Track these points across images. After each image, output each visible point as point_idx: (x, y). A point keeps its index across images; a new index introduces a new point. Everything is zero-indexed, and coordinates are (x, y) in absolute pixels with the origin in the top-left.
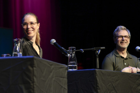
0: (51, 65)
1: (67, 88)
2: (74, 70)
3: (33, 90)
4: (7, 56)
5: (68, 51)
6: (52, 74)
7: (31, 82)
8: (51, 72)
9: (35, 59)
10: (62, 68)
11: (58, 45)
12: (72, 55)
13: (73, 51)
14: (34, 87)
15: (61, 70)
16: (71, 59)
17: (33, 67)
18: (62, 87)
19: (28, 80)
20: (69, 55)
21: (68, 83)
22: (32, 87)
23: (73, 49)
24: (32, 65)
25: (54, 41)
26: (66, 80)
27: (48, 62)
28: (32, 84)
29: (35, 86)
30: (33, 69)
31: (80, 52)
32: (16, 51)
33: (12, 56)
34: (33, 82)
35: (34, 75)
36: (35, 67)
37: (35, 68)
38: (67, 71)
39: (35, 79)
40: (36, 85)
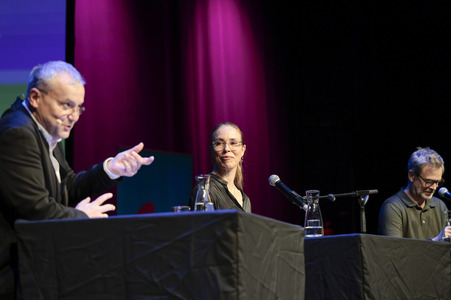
0: (273, 227)
1: (303, 273)
2: (317, 236)
3: (237, 277)
4: (182, 210)
5: (304, 197)
6: (274, 245)
7: (232, 261)
8: (272, 241)
9: (241, 216)
10: (293, 232)
11: (284, 186)
12: (312, 206)
13: (314, 199)
14: (238, 271)
15: (292, 235)
16: (311, 215)
17: (236, 231)
18: (295, 270)
19: (227, 257)
20: (306, 206)
21: (306, 262)
22: (235, 272)
23: (314, 195)
24: (235, 228)
25: (275, 178)
26: (301, 256)
27: (265, 221)
28: (235, 266)
29: (240, 269)
30: (237, 236)
31: (329, 200)
32: (201, 199)
33: (192, 209)
34: (237, 262)
35: (238, 248)
36: (240, 231)
37: (239, 234)
38: (303, 239)
39: (240, 254)
40: (242, 267)
